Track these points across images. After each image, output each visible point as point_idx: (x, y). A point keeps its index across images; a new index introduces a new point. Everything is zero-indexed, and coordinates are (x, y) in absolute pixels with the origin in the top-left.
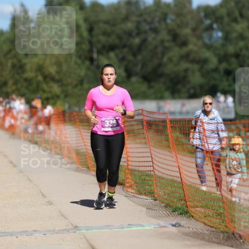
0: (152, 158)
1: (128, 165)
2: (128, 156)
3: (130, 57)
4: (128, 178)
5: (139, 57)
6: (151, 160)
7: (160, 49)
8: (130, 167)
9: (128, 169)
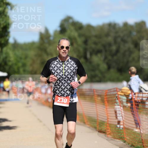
0: (122, 117)
1: (108, 121)
2: (108, 116)
3: (110, 57)
4: (108, 129)
5: (115, 58)
6: (122, 118)
7: (127, 53)
8: (109, 122)
9: (108, 123)
